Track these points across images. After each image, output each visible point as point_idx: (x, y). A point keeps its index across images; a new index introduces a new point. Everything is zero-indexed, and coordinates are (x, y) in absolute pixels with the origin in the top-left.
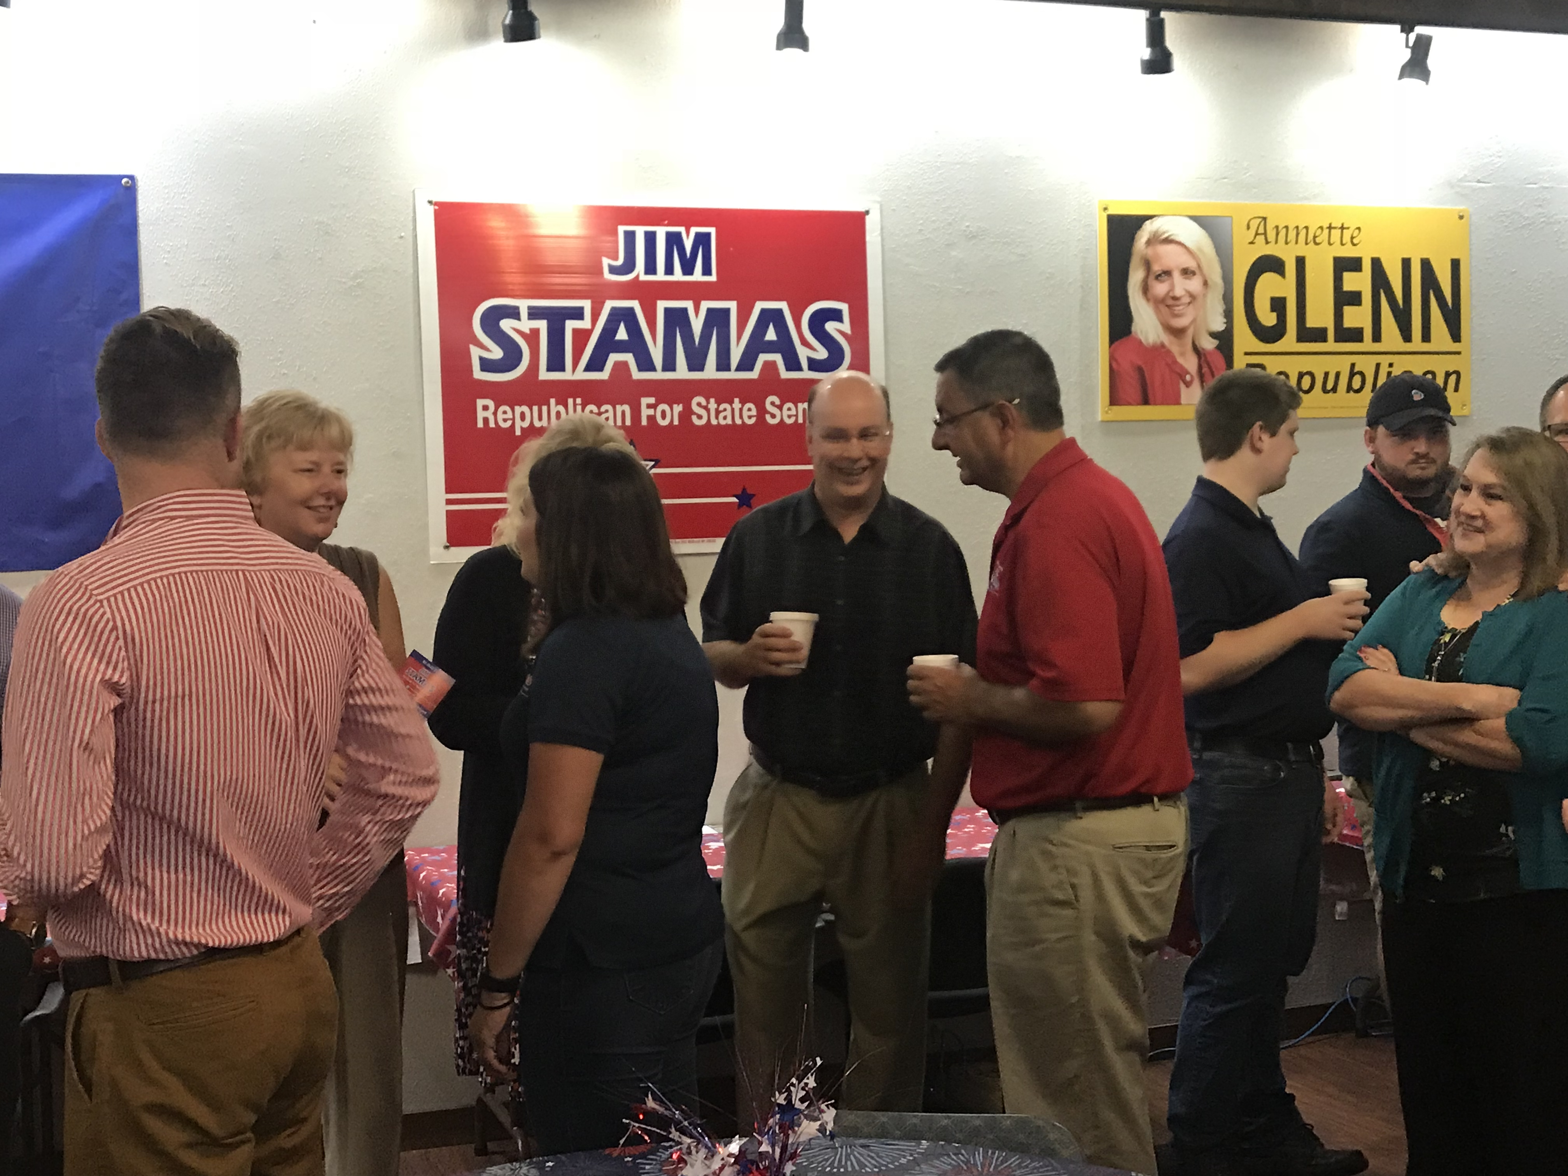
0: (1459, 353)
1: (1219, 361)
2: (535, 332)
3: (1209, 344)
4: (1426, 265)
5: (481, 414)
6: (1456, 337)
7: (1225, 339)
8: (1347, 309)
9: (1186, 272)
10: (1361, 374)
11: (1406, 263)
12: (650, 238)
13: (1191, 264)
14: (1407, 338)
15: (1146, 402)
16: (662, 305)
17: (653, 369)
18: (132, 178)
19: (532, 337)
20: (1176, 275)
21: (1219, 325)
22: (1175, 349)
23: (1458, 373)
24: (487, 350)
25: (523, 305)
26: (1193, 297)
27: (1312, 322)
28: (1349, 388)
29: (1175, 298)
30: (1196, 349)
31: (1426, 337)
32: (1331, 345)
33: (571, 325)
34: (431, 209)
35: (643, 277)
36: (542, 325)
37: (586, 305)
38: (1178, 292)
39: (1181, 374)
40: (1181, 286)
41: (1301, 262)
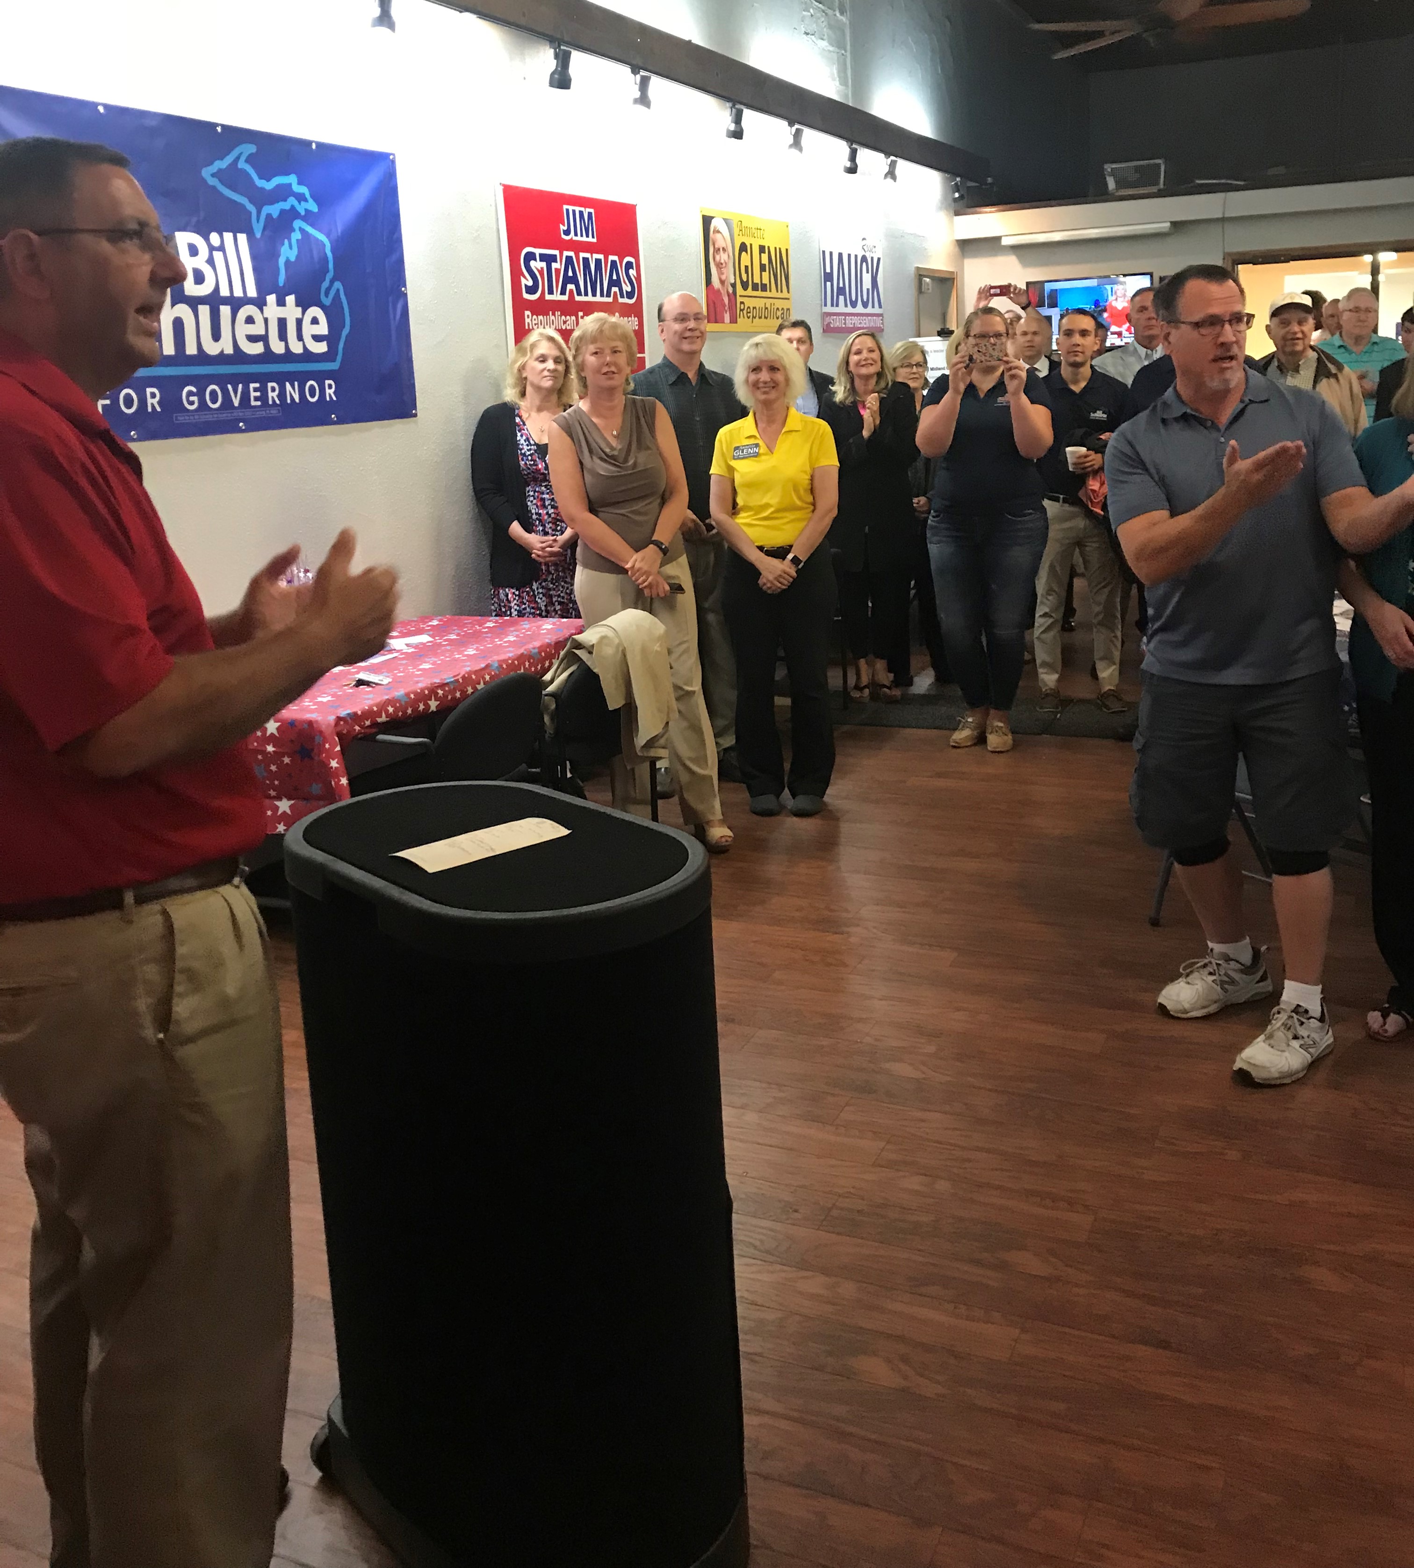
0: (788, 299)
1: (733, 299)
2: (542, 268)
3: (731, 290)
4: (780, 249)
5: (527, 320)
6: (788, 292)
7: (734, 286)
8: (763, 273)
9: (724, 249)
10: (767, 308)
11: (776, 248)
12: (574, 211)
13: (724, 246)
14: (777, 291)
15: (716, 322)
16: (582, 255)
17: (581, 295)
18: (394, 155)
19: (541, 272)
20: (721, 250)
21: (733, 281)
22: (722, 292)
23: (788, 309)
24: (527, 280)
25: (538, 251)
26: (726, 263)
27: (755, 281)
28: (765, 317)
29: (722, 264)
30: (728, 292)
31: (782, 292)
32: (759, 293)
33: (555, 266)
34: (502, 188)
35: (575, 238)
36: (544, 265)
37: (556, 252)
38: (722, 261)
39: (724, 305)
40: (723, 257)
41: (751, 245)
